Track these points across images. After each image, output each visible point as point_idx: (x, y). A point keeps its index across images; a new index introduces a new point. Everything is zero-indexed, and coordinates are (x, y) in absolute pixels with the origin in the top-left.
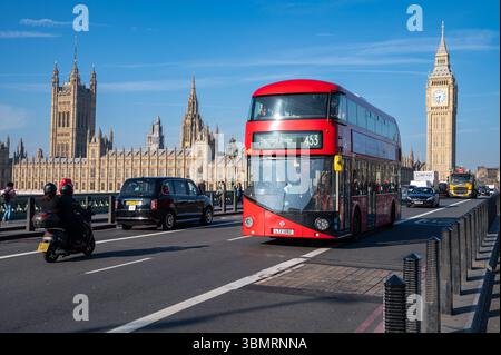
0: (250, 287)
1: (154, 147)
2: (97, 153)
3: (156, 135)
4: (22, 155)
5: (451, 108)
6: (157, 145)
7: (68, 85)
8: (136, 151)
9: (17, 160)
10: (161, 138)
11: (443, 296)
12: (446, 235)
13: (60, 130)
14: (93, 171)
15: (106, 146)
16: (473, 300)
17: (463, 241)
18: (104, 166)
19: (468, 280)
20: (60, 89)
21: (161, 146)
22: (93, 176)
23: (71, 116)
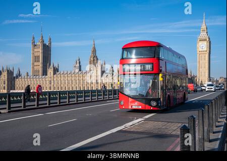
0: (121, 131)
1: (77, 70)
2: (52, 73)
3: (78, 65)
4: (19, 75)
5: (208, 51)
6: (78, 70)
7: (39, 44)
8: (69, 72)
9: (17, 77)
10: (80, 66)
11: (205, 134)
12: (206, 107)
13: (36, 64)
14: (50, 81)
15: (56, 70)
16: (219, 136)
17: (214, 110)
18: (55, 79)
19: (216, 127)
20: (35, 45)
21: (80, 70)
22: (51, 83)
23: (40, 57)
